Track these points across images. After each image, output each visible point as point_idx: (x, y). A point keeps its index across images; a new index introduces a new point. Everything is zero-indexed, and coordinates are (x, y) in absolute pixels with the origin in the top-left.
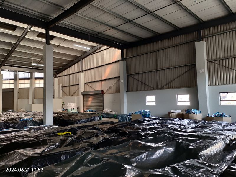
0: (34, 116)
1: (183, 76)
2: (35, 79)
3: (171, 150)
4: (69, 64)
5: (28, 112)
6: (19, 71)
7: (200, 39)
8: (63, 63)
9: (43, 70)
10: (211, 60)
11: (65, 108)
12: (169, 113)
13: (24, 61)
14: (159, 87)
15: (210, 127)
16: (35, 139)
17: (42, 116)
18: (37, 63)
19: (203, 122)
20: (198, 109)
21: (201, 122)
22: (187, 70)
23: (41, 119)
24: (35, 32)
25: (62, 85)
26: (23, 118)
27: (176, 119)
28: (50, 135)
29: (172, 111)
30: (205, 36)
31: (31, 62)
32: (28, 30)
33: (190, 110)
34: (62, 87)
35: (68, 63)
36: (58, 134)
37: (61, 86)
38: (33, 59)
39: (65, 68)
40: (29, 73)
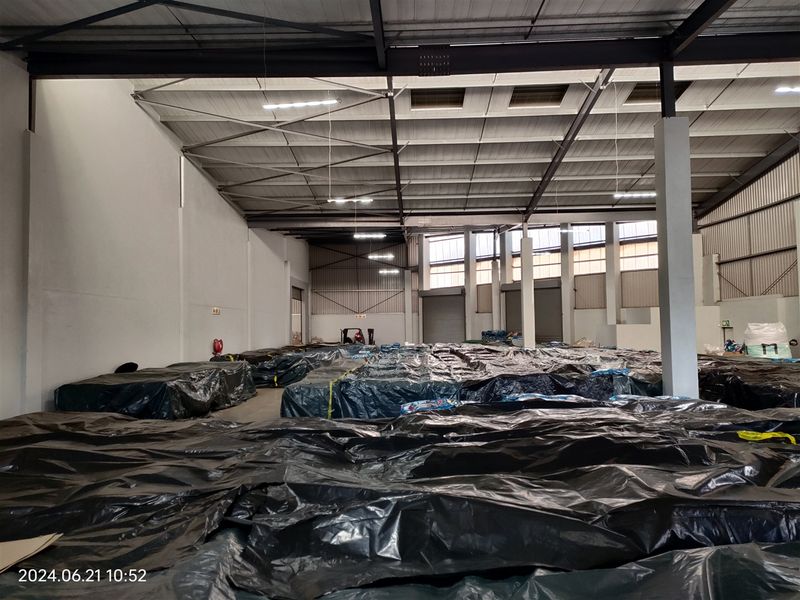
0: (629, 363)
2: (622, 243)
4: (746, 174)
5: (608, 351)
6: (572, 225)
8: (723, 172)
9: (654, 209)
11: (739, 342)
13: (589, 188)
16: (663, 438)
17: (659, 364)
18: (627, 191)
23: (656, 374)
24: (621, 85)
25: (719, 257)
26: (599, 366)
28: (711, 433)
31: (610, 188)
32: (601, 88)
34: (719, 264)
35: (742, 172)
36: (742, 434)
37: (715, 259)
38: (616, 177)
39: (731, 190)
40: (603, 227)
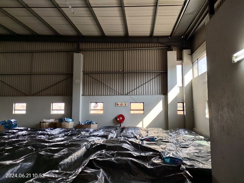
1: (60, 83)
3: (30, 165)
7: (78, 51)
10: (87, 72)
12: (41, 122)
14: (32, 93)
15: (78, 135)
19: (74, 130)
20: (71, 118)
21: (71, 130)
22: (64, 79)
27: (47, 129)
29: (44, 120)
30: (83, 49)
33: (63, 119)
